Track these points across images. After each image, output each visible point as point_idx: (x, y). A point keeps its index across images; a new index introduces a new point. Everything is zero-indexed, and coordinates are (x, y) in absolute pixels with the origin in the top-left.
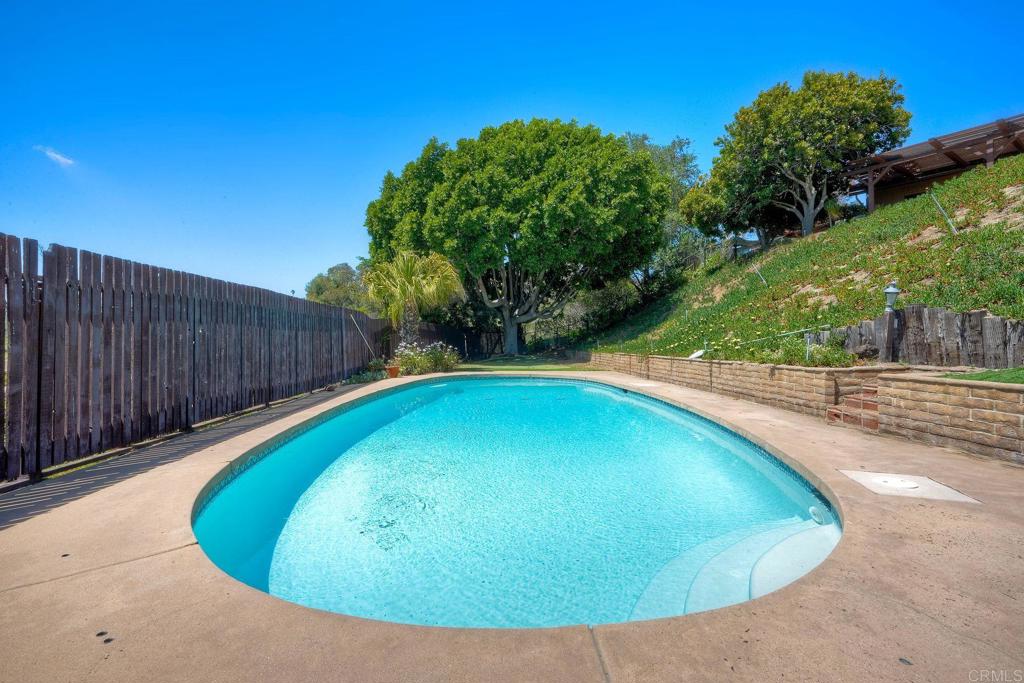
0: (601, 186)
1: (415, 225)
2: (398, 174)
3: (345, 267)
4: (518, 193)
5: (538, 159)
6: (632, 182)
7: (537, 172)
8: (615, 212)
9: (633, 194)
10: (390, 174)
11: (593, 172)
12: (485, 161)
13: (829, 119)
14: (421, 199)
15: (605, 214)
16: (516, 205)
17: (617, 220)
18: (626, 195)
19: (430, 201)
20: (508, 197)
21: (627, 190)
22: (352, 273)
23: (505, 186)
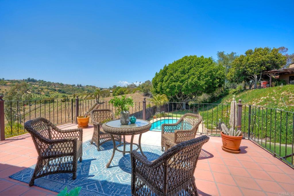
0: (202, 76)
1: (161, 86)
2: (158, 72)
3: (149, 81)
4: (182, 78)
5: (188, 70)
6: (209, 75)
7: (188, 73)
8: (205, 82)
9: (209, 78)
10: (157, 73)
11: (200, 73)
12: (176, 71)
13: (255, 64)
14: (163, 79)
15: (202, 83)
16: (182, 81)
17: (205, 84)
18: (207, 78)
19: (164, 79)
20: (180, 80)
21: (207, 77)
22: (150, 82)
23: (180, 77)
